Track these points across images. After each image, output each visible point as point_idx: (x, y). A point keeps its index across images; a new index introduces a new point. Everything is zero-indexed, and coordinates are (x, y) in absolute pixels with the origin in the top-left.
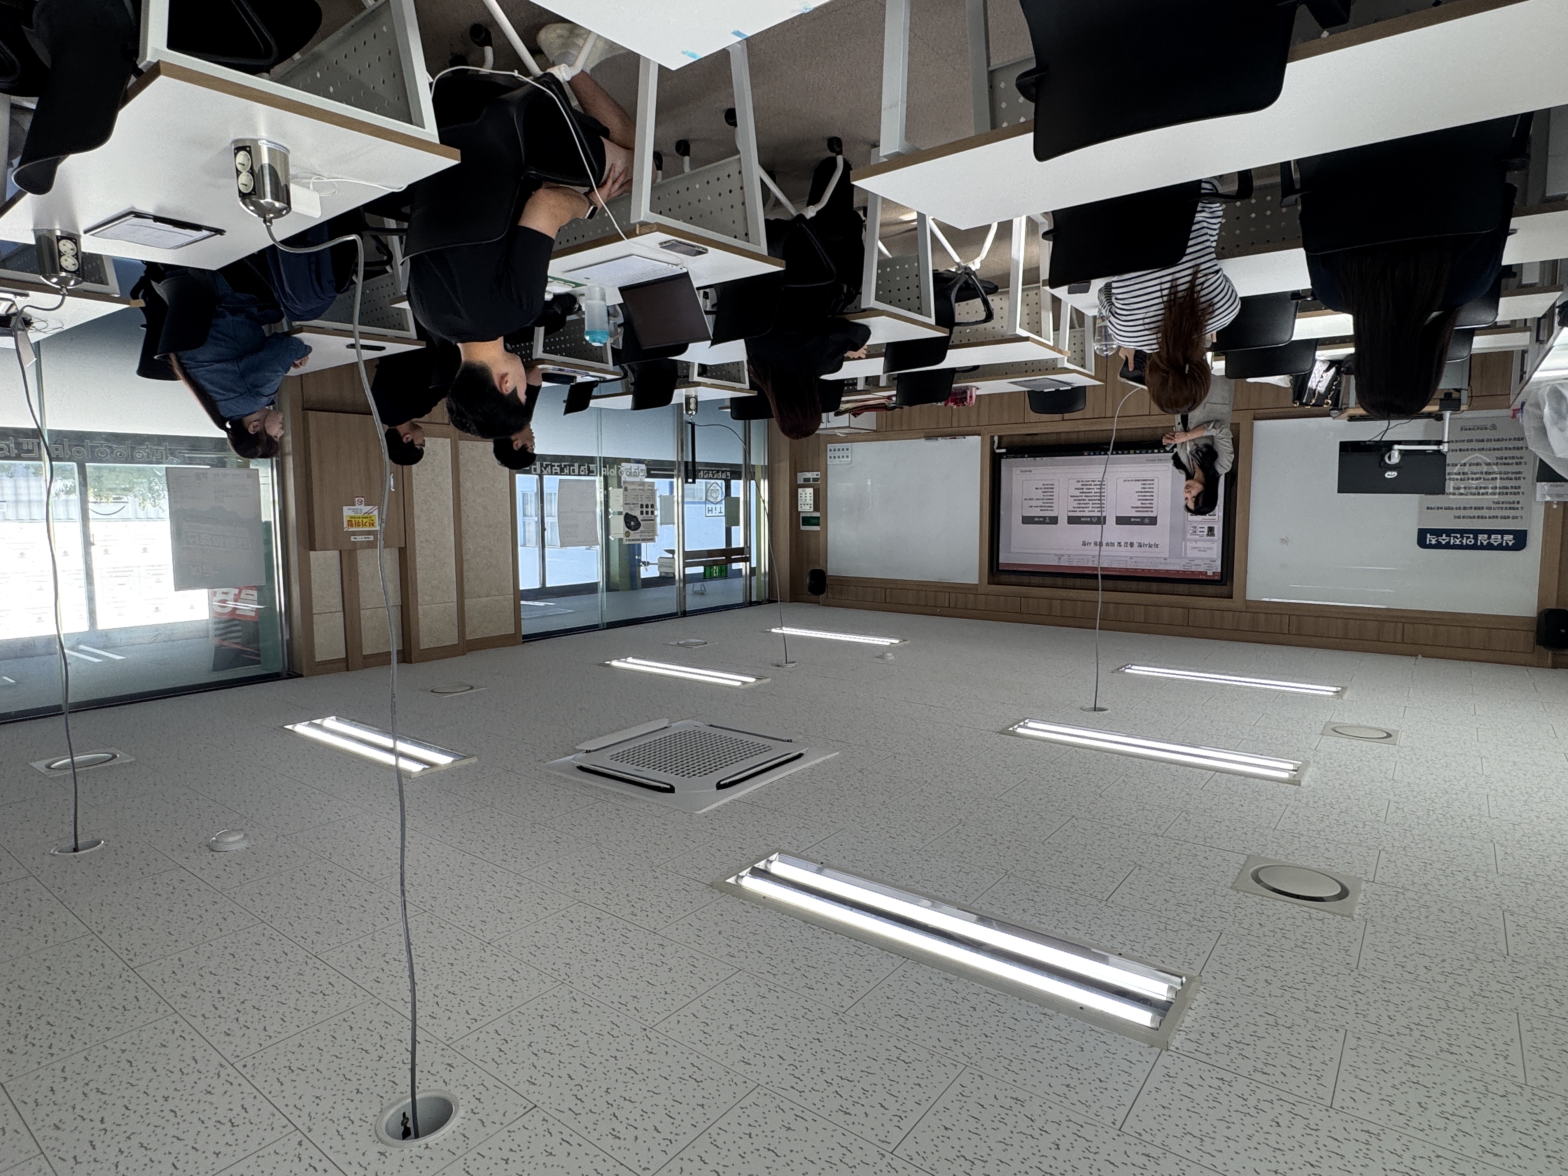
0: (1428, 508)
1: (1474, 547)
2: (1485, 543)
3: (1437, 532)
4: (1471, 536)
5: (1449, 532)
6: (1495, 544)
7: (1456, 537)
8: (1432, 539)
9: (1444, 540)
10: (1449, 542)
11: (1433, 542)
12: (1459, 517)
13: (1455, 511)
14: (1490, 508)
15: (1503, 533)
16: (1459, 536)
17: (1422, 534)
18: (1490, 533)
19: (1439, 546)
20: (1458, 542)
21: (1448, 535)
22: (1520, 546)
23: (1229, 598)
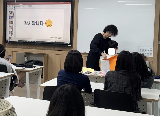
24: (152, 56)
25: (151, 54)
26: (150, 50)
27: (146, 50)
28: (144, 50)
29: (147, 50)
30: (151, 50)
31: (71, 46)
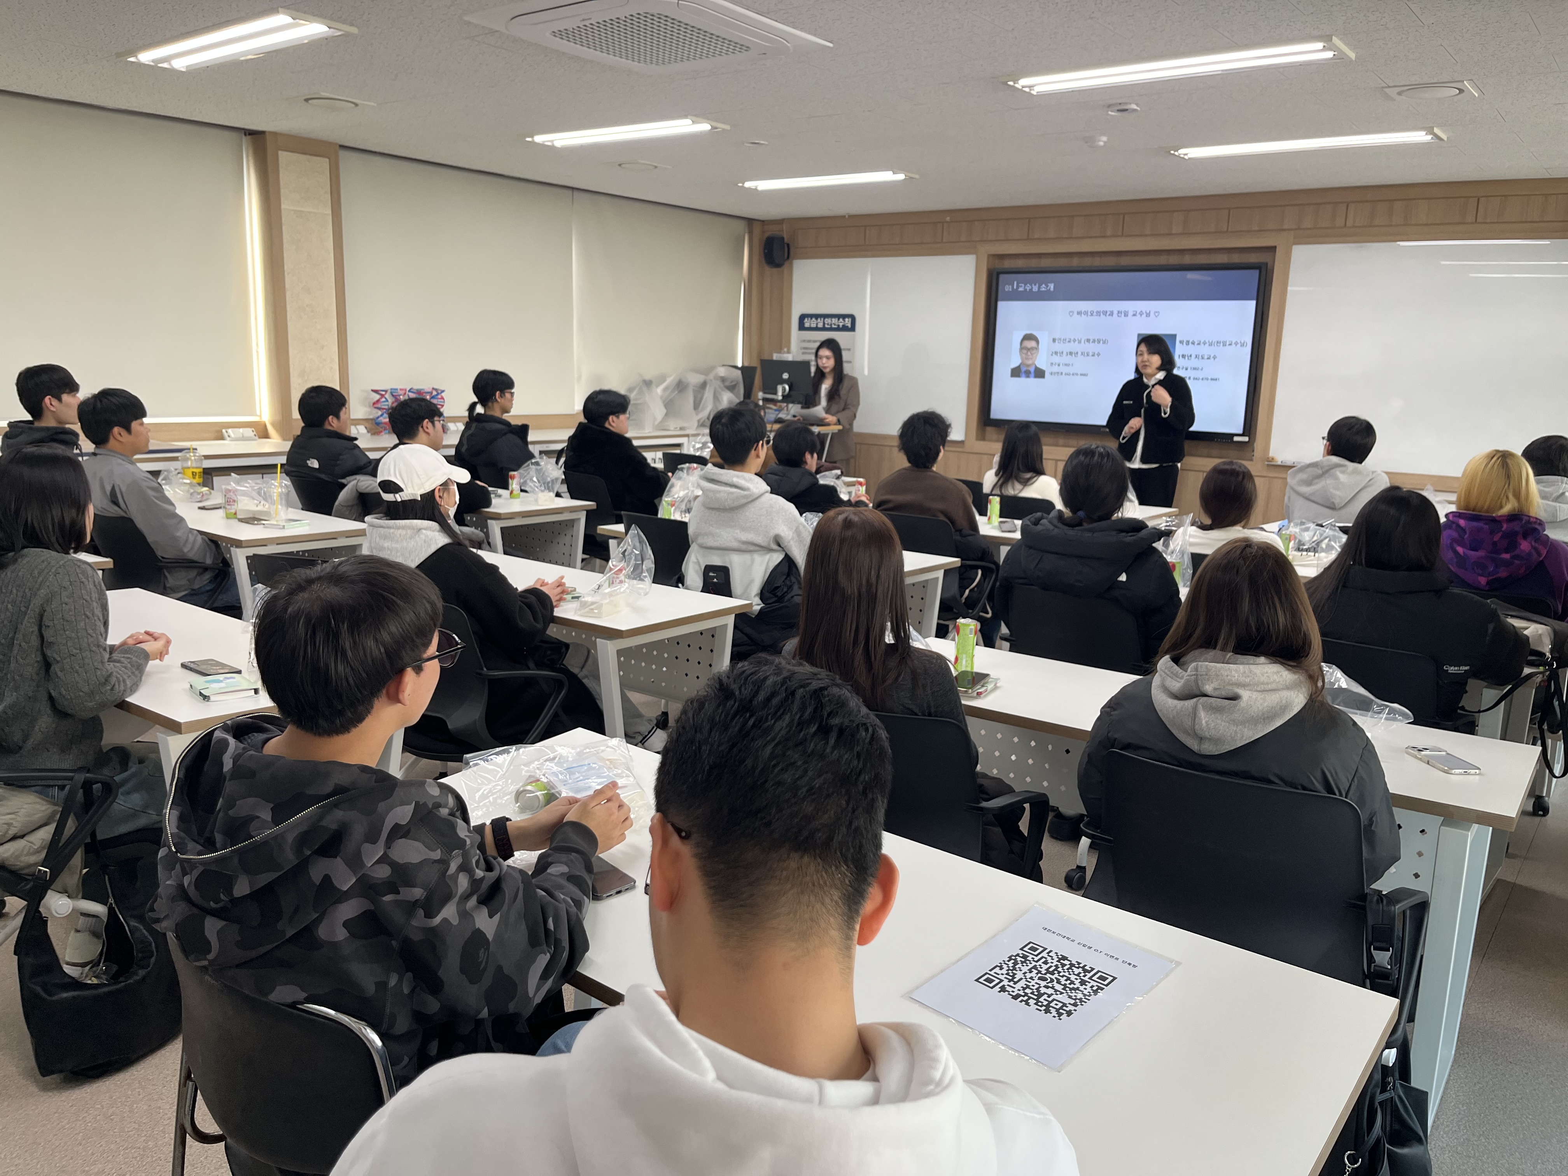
1: (825, 316)
2: (819, 319)
3: (844, 329)
4: (826, 326)
5: (838, 329)
6: (814, 319)
7: (835, 325)
8: (848, 323)
9: (841, 323)
10: (839, 320)
11: (847, 320)
15: (810, 329)
16: (833, 326)
17: (853, 328)
18: (817, 329)
19: (844, 316)
20: (833, 319)
21: (839, 325)
22: (802, 318)
23: (989, 256)
31: (1246, 439)
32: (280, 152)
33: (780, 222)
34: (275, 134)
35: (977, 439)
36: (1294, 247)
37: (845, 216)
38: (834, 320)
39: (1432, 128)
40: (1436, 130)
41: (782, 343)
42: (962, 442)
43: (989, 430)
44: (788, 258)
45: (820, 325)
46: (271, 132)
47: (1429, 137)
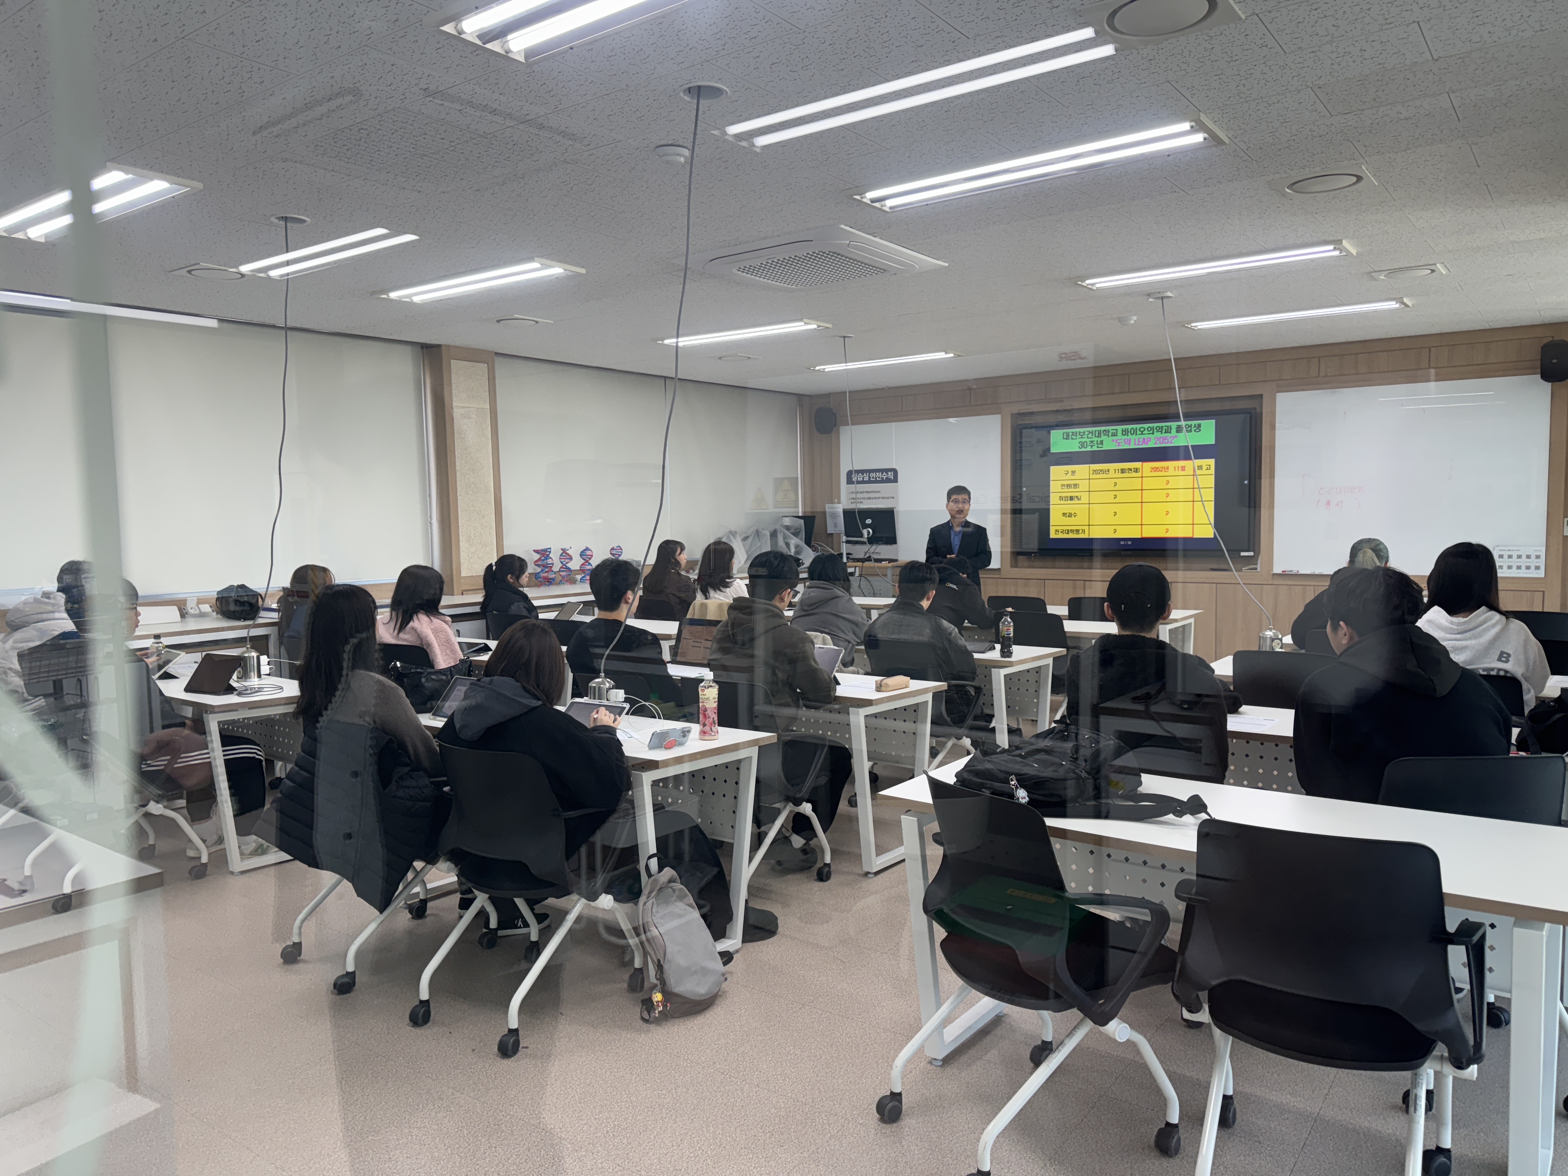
0: (893, 498)
1: (870, 471)
2: (865, 474)
3: (888, 481)
4: (871, 479)
5: (883, 481)
6: (860, 474)
7: (879, 478)
8: (891, 475)
9: (884, 476)
10: (882, 473)
11: (889, 473)
12: (878, 492)
13: (880, 496)
14: (864, 498)
15: (858, 482)
16: (877, 479)
17: (895, 480)
18: (863, 482)
19: (887, 471)
21: (883, 478)
22: (849, 474)
23: (1012, 414)
24: (1541, 574)
25: (1537, 568)
26: (1533, 557)
27: (1519, 557)
28: (1515, 557)
29: (1524, 557)
30: (1538, 557)
31: (1252, 554)
32: (452, 361)
33: (828, 395)
34: (448, 346)
35: (1012, 567)
36: (1278, 394)
37: (883, 389)
38: (879, 474)
39: (1402, 298)
40: (1406, 300)
41: (833, 496)
42: (999, 569)
43: (1020, 558)
44: (835, 425)
45: (866, 479)
46: (445, 345)
47: (1398, 305)
